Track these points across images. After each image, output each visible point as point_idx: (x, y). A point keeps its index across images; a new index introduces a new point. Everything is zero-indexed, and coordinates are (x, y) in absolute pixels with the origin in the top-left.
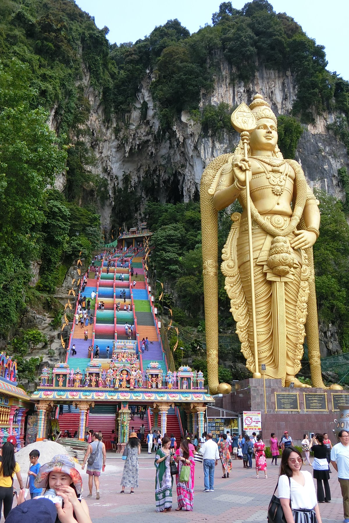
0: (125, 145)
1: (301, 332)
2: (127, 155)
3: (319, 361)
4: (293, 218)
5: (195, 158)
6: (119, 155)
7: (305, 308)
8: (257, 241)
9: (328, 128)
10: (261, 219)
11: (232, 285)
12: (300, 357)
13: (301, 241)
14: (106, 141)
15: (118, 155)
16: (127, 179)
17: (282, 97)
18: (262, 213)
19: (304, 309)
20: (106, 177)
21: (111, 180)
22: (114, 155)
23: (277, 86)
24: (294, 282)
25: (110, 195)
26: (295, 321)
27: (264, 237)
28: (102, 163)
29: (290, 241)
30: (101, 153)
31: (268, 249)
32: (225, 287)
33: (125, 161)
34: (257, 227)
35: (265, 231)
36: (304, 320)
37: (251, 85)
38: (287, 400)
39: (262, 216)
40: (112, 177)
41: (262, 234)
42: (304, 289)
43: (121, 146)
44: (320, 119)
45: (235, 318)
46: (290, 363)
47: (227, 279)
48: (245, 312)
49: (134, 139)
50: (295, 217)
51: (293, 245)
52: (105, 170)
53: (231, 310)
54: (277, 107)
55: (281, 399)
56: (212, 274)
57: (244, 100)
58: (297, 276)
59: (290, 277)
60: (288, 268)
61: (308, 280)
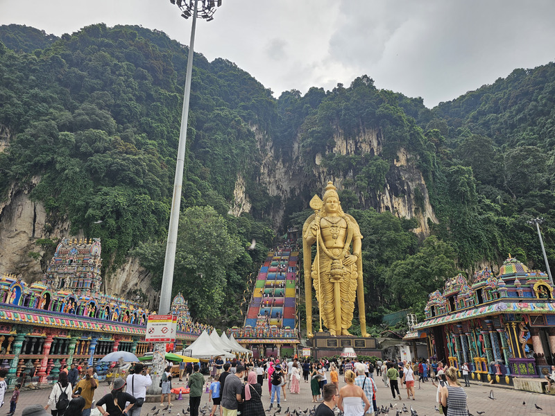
1: (352, 306)
7: (355, 294)
8: (326, 262)
9: (408, 160)
13: (348, 260)
15: (286, 177)
16: (292, 191)
17: (377, 144)
18: (328, 249)
23: (374, 137)
24: (345, 282)
27: (329, 261)
28: (276, 184)
29: (342, 261)
30: (275, 177)
32: (313, 285)
33: (290, 180)
34: (326, 255)
35: (329, 257)
36: (354, 300)
37: (357, 138)
40: (283, 191)
41: (328, 259)
42: (354, 284)
44: (402, 156)
46: (344, 323)
47: (314, 280)
48: (322, 297)
50: (345, 248)
51: (344, 264)
52: (278, 188)
54: (373, 151)
55: (330, 342)
56: (308, 277)
57: (353, 148)
58: (347, 279)
59: (342, 280)
60: (339, 276)
61: (357, 279)
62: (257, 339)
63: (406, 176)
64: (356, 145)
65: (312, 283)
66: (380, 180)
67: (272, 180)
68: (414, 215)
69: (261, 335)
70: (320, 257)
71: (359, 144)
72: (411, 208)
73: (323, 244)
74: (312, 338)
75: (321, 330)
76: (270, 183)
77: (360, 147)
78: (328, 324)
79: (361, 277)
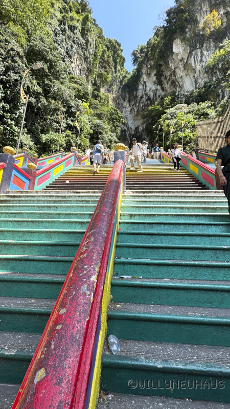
2: (136, 113)
5: (184, 77)
14: (124, 107)
16: (137, 129)
20: (125, 128)
21: (128, 129)
22: (129, 116)
33: (134, 119)
43: (133, 109)
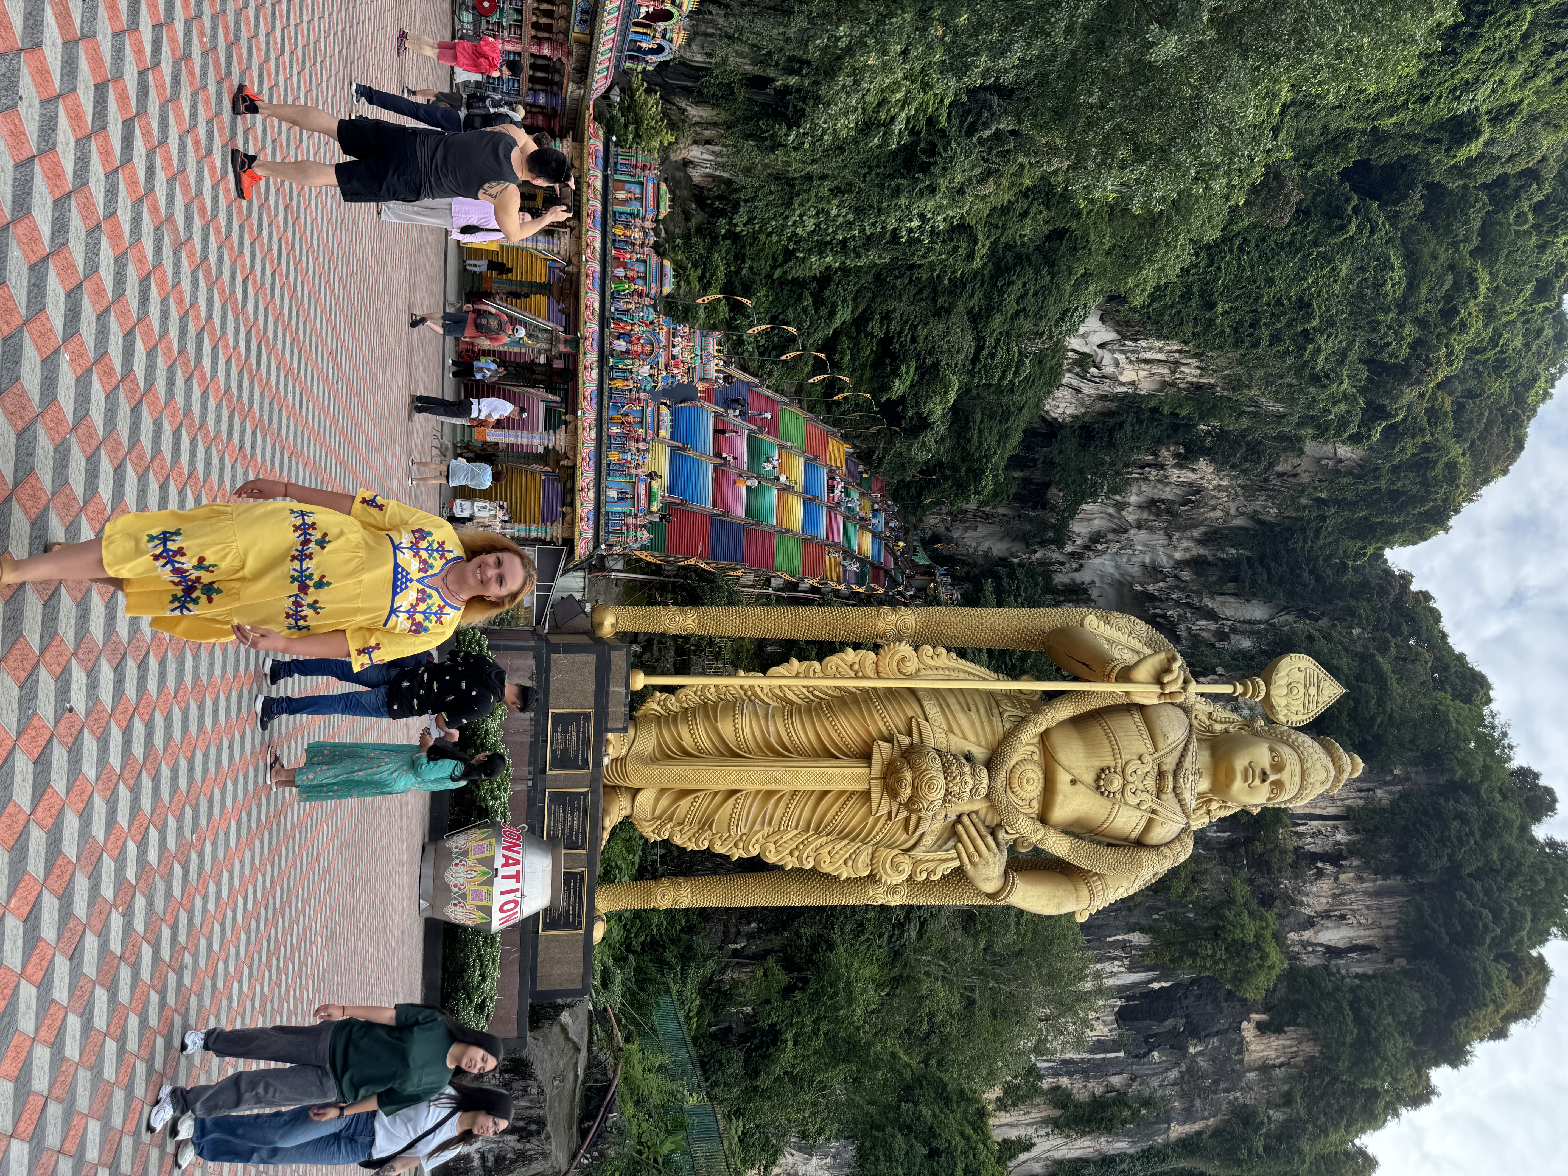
0: (1161, 584)
1: (741, 845)
2: (1138, 587)
3: (665, 904)
4: (1038, 823)
6: (1136, 571)
7: (801, 862)
8: (972, 724)
9: (1264, 1068)
10: (1029, 735)
11: (856, 667)
12: (678, 840)
13: (979, 842)
14: (1170, 537)
15: (1136, 569)
17: (1332, 944)
18: (1045, 737)
19: (799, 858)
20: (1079, 541)
21: (1072, 554)
22: (1134, 559)
23: (1362, 933)
24: (871, 820)
25: (1035, 552)
26: (770, 823)
27: (983, 743)
28: (1114, 531)
29: (976, 812)
30: (1139, 527)
31: (953, 749)
32: (850, 650)
33: (1122, 584)
34: (1007, 726)
35: (999, 744)
36: (771, 856)
37: (1356, 863)
38: (574, 741)
39: (1036, 740)
40: (1081, 556)
41: (990, 737)
42: (850, 863)
43: (1160, 576)
44: (1284, 1047)
45: (774, 670)
46: (664, 802)
47: (872, 655)
48: (791, 696)
49: (1178, 603)
50: (1042, 831)
51: (965, 819)
52: (1096, 538)
53: (794, 661)
54: (1305, 929)
55: (578, 726)
56: (881, 625)
57: (1312, 845)
58: (883, 829)
59: (882, 805)
60: (906, 793)
61: (872, 878)
62: (603, 322)
63: (1202, 1062)
64: (1324, 857)
65: (857, 646)
66: (1194, 955)
67: (1131, 516)
68: (1046, 1084)
69: (621, 345)
70: (991, 694)
71: (1329, 869)
72: (1069, 1074)
73: (1065, 711)
74: (592, 630)
75: (640, 681)
76: (1121, 507)
77: (1320, 874)
78: (658, 718)
79: (879, 897)
